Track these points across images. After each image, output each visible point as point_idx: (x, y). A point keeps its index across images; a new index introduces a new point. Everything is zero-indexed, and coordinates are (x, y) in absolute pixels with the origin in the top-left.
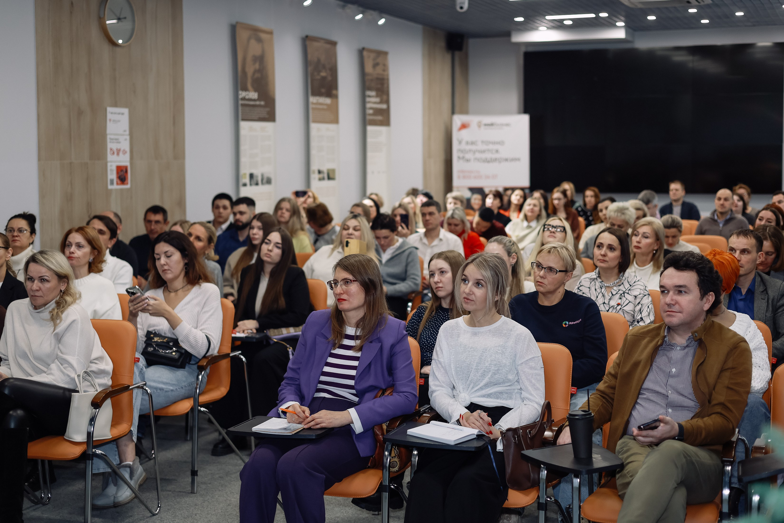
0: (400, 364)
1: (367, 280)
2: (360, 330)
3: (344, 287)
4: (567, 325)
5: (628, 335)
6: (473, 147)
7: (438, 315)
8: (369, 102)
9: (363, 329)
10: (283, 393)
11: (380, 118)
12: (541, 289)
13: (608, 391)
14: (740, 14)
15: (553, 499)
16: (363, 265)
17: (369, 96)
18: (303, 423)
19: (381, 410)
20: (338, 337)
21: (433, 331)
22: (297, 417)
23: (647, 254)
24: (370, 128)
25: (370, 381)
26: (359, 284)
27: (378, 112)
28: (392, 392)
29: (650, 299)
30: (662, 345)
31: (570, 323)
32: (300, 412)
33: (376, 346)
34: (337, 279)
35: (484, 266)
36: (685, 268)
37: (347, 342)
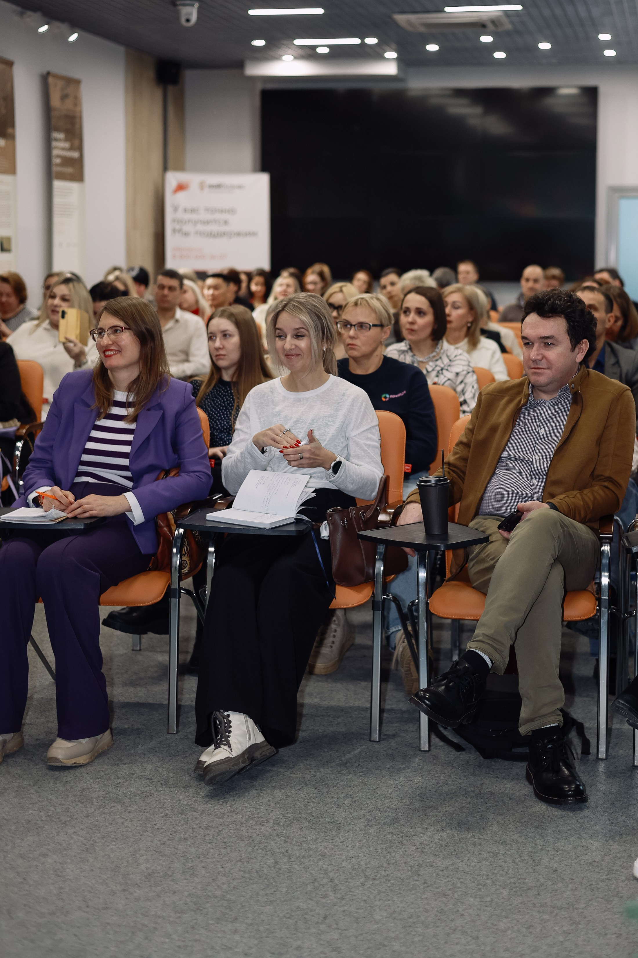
0: (188, 438)
1: (144, 330)
2: (133, 395)
3: (113, 337)
4: (387, 399)
5: (483, 394)
6: (194, 217)
7: (217, 391)
8: (56, 147)
9: (137, 394)
10: (31, 479)
11: (69, 170)
12: (355, 353)
13: (460, 464)
14: (545, 46)
15: (391, 596)
16: (137, 310)
17: (56, 140)
18: (67, 511)
19: (167, 494)
20: (104, 404)
21: (211, 410)
22: (58, 503)
23: (460, 329)
24: (58, 184)
25: (150, 459)
26: (132, 334)
27: (67, 161)
28: (178, 473)
29: (475, 377)
30: (525, 405)
31: (392, 396)
32: (62, 496)
33: (156, 415)
34: (104, 327)
35: (300, 309)
36: (550, 315)
37: (116, 411)
